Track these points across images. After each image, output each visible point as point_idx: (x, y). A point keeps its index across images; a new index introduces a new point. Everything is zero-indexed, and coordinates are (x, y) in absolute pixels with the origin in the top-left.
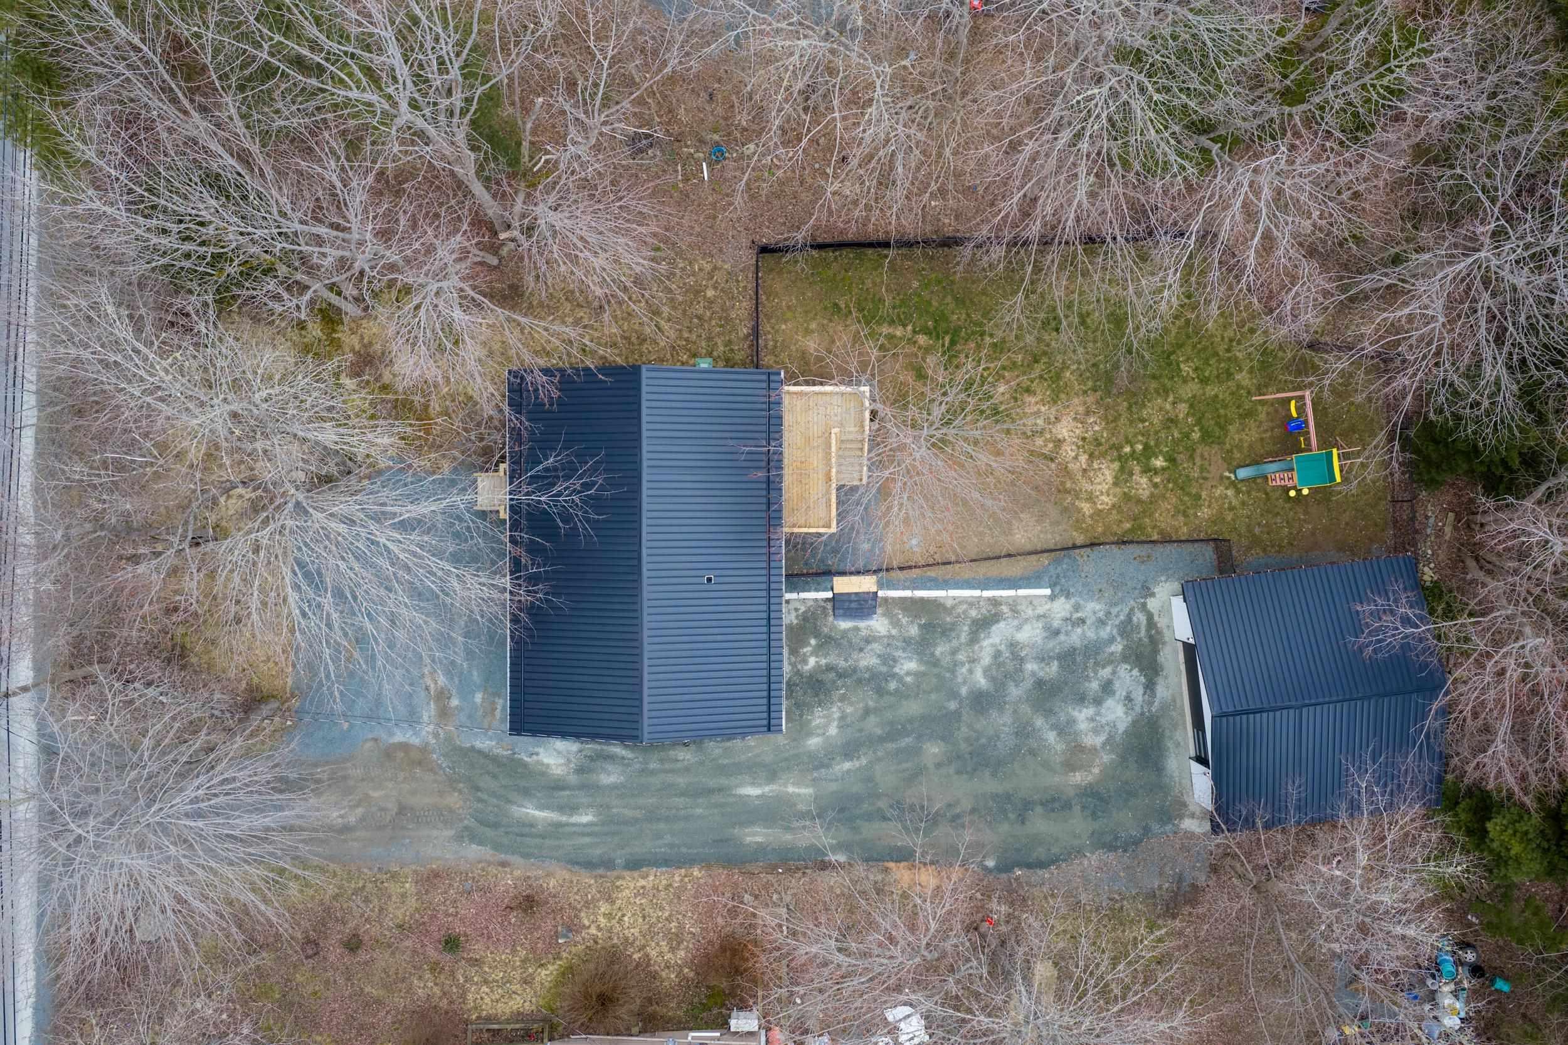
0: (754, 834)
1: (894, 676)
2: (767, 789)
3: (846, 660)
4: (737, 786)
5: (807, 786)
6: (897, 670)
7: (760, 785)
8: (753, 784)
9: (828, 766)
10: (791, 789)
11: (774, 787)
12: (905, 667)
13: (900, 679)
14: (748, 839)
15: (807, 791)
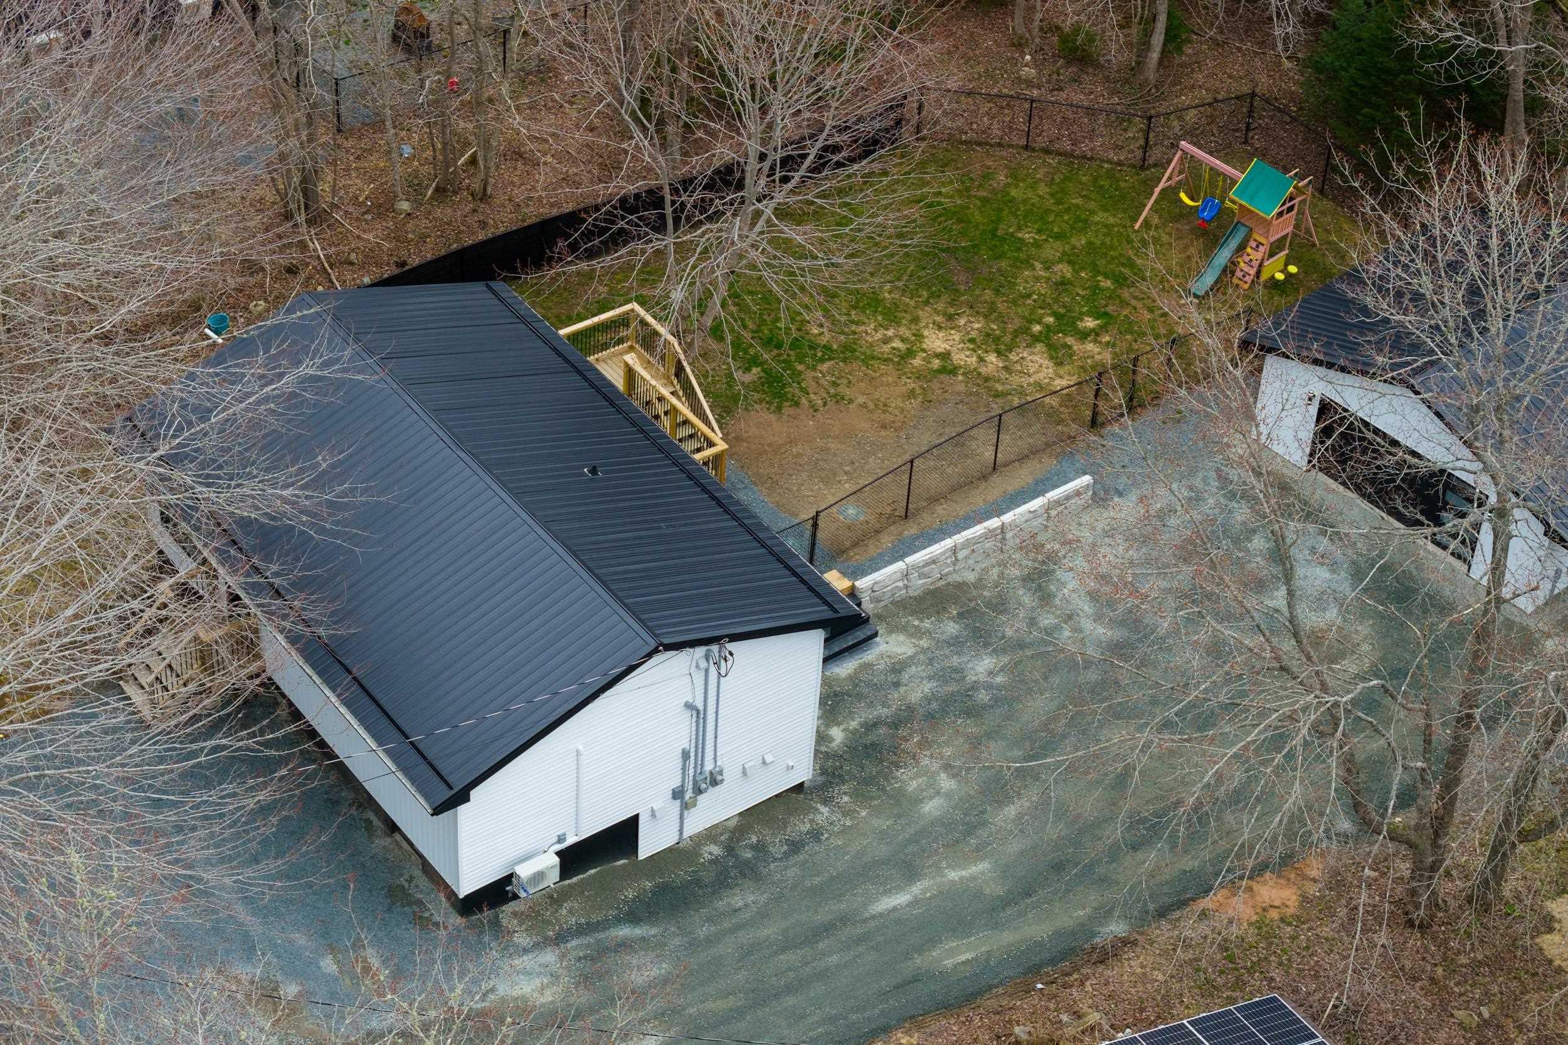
0: (953, 952)
1: (975, 687)
2: (916, 889)
3: (884, 705)
4: (865, 905)
5: (975, 861)
6: (971, 678)
7: (900, 889)
8: (887, 892)
9: (982, 824)
11: (924, 883)
12: (980, 669)
13: (989, 687)
14: (949, 963)
15: (980, 868)
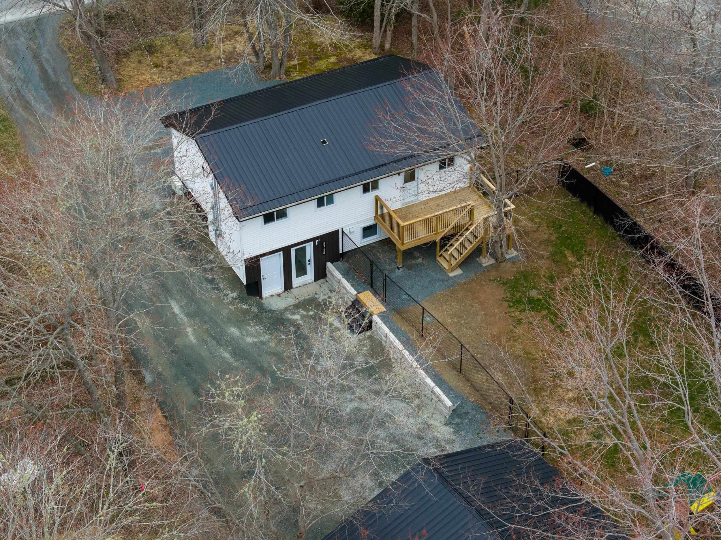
2: (182, 316)
4: (175, 299)
5: (197, 339)
7: (183, 311)
8: (181, 307)
9: (219, 344)
10: (189, 330)
11: (186, 320)
